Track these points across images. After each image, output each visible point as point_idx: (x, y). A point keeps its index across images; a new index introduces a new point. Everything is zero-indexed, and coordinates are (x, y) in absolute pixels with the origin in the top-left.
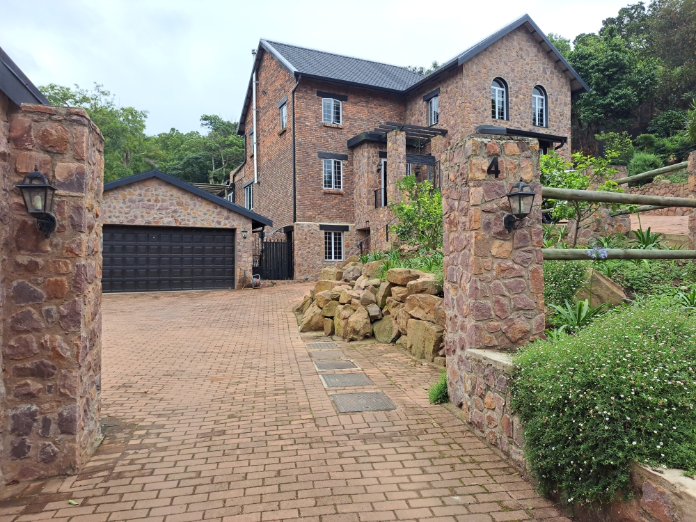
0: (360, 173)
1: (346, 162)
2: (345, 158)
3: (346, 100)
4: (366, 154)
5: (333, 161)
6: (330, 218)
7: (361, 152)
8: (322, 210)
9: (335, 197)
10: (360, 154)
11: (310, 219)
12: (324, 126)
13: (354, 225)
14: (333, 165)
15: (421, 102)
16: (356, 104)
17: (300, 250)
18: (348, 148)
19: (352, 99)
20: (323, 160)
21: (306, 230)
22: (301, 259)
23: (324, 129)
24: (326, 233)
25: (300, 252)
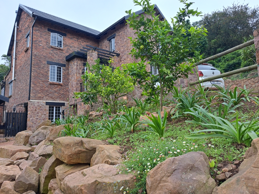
0: (72, 74)
1: (64, 68)
2: (64, 66)
3: (66, 36)
4: (76, 64)
5: (56, 66)
6: (53, 98)
7: (73, 63)
8: (48, 93)
9: (57, 87)
10: (72, 64)
11: (40, 98)
12: (52, 47)
13: (68, 102)
14: (56, 69)
15: (106, 41)
16: (71, 38)
17: (31, 117)
18: (66, 60)
19: (69, 36)
20: (50, 66)
21: (36, 105)
22: (31, 123)
23: (52, 49)
24: (50, 107)
25: (31, 119)
